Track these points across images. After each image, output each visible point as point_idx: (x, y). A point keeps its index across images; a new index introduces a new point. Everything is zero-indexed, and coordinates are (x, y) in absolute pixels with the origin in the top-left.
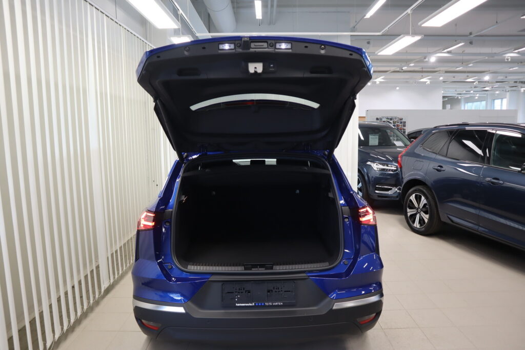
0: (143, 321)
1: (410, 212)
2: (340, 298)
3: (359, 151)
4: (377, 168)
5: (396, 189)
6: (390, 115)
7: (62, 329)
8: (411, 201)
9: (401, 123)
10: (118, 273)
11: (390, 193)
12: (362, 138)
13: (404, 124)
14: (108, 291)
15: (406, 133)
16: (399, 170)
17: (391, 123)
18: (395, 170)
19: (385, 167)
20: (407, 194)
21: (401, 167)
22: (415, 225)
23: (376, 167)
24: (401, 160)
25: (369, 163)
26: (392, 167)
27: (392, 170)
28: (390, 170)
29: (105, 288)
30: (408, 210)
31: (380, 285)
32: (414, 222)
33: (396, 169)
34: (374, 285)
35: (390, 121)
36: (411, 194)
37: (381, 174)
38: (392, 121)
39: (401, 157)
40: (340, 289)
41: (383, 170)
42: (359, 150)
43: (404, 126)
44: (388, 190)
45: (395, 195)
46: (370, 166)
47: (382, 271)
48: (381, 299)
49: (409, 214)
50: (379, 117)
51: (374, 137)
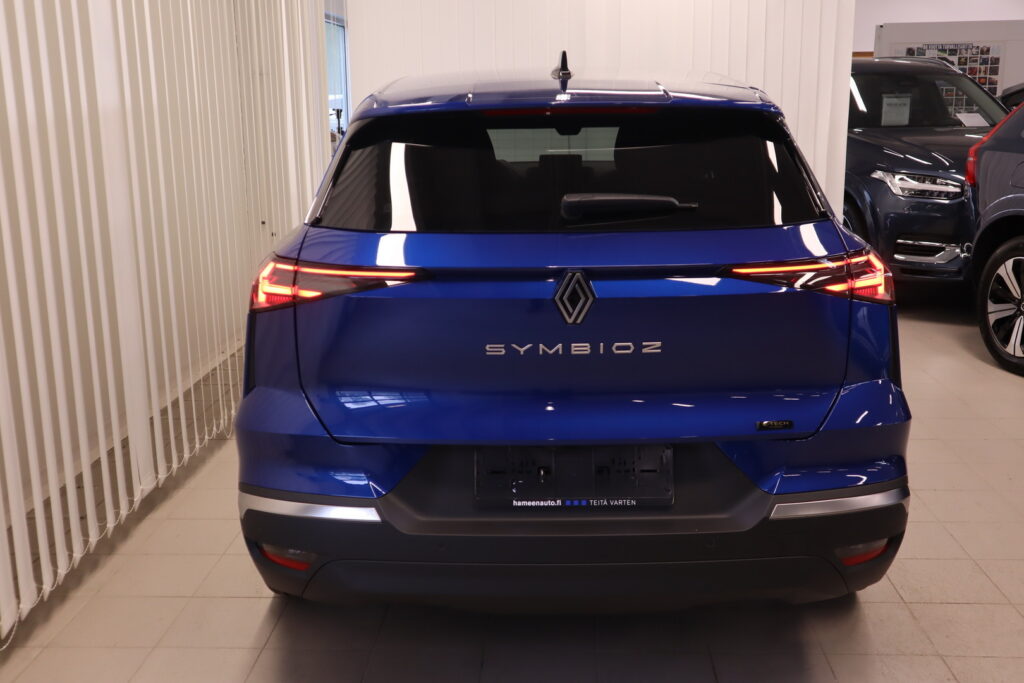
0: (267, 548)
1: (995, 312)
2: (790, 492)
3: (851, 142)
4: (903, 189)
5: (958, 250)
6: (949, 40)
7: (40, 590)
8: (1000, 280)
9: (985, 62)
10: (180, 458)
11: (938, 259)
12: (862, 107)
13: (994, 65)
14: (152, 502)
15: (999, 93)
16: (969, 194)
17: (952, 63)
18: (956, 195)
19: (927, 186)
20: (990, 261)
21: (975, 186)
22: (1010, 349)
23: (899, 184)
24: (977, 163)
25: (878, 175)
26: (949, 186)
27: (947, 195)
28: (940, 194)
29: (146, 493)
30: (991, 307)
31: (899, 465)
32: (1006, 340)
33: (958, 190)
34: (884, 463)
35: (951, 58)
36: (1002, 260)
37: (913, 208)
38: (955, 59)
39: (978, 154)
40: (791, 469)
41: (922, 193)
42: (849, 138)
43: (995, 71)
44: (933, 251)
45: (954, 268)
46: (881, 182)
47: (909, 424)
48: (904, 502)
49: (992, 319)
50: (915, 46)
51: (895, 100)
